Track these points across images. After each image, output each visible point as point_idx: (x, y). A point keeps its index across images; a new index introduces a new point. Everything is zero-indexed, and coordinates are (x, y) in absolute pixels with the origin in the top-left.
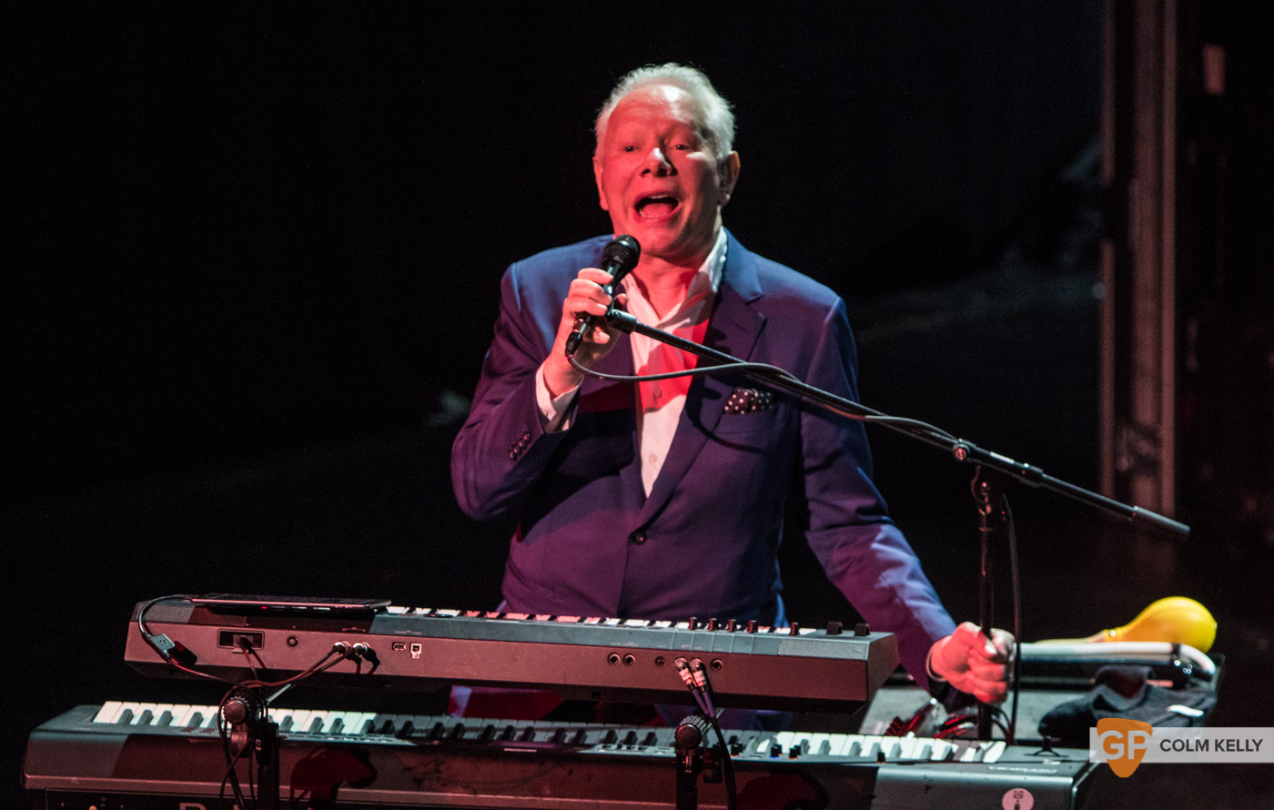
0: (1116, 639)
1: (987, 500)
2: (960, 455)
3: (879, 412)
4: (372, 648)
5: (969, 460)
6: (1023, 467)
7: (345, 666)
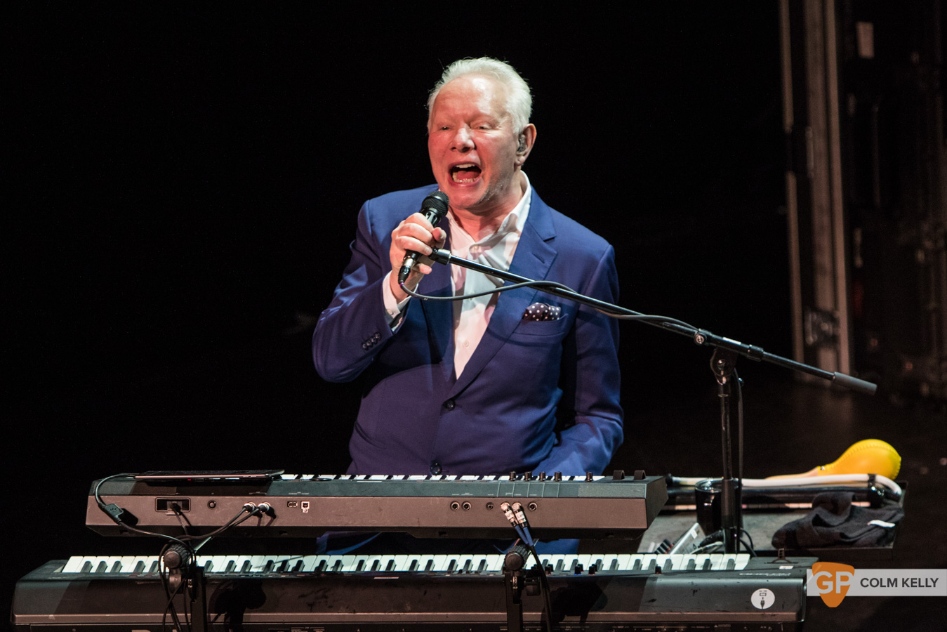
0: (826, 473)
1: (722, 373)
2: (699, 339)
3: (637, 313)
4: (272, 507)
5: (707, 344)
6: (748, 347)
7: (253, 521)
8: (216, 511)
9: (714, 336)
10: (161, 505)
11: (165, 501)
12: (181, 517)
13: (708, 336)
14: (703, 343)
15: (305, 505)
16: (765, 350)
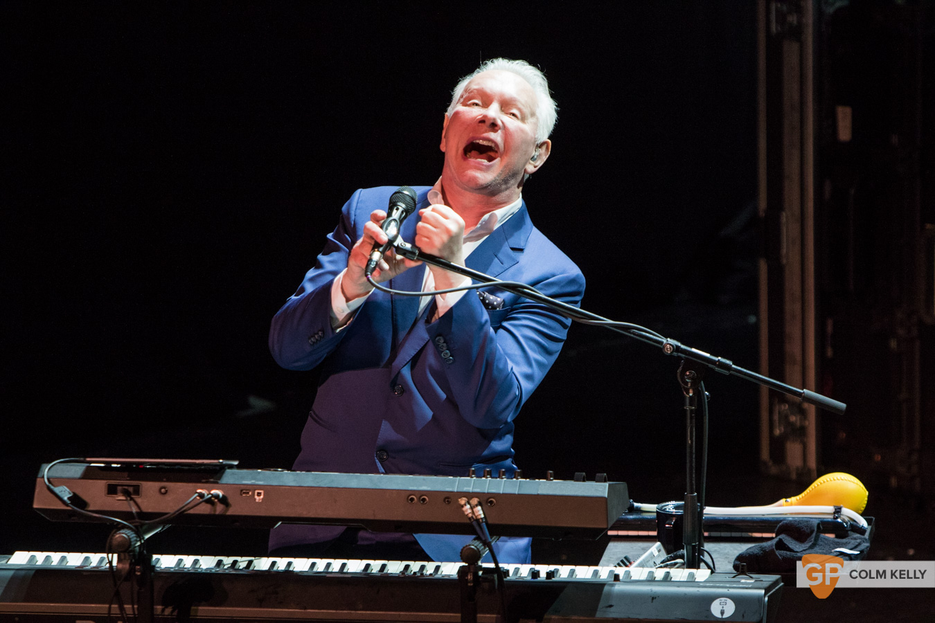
0: (791, 505)
1: (689, 385)
2: (668, 349)
3: (605, 319)
4: (225, 495)
5: (675, 354)
6: (716, 359)
7: (205, 509)
8: (168, 498)
9: (683, 347)
10: (112, 490)
11: (116, 486)
12: (132, 502)
13: (678, 347)
14: (672, 353)
15: (259, 494)
16: (734, 364)
